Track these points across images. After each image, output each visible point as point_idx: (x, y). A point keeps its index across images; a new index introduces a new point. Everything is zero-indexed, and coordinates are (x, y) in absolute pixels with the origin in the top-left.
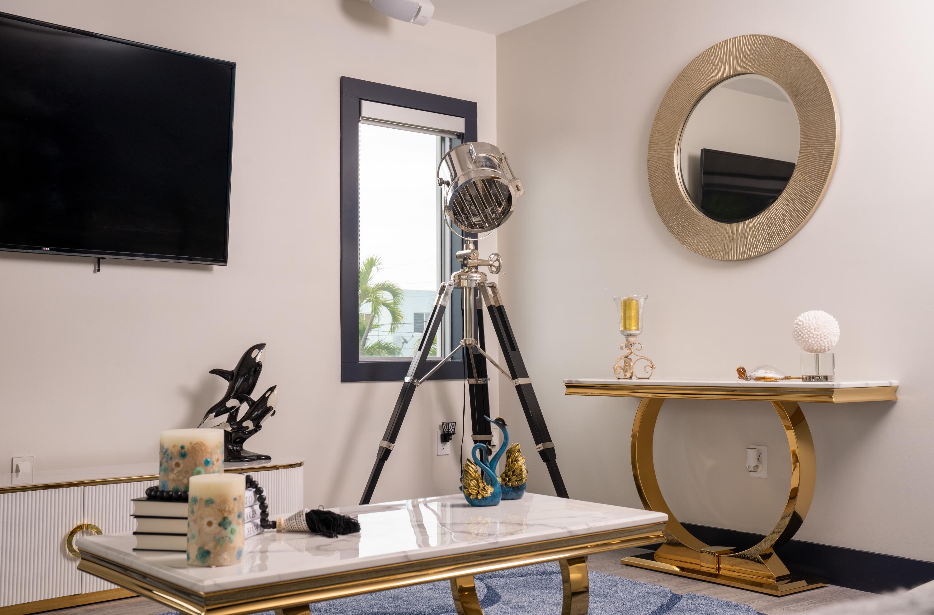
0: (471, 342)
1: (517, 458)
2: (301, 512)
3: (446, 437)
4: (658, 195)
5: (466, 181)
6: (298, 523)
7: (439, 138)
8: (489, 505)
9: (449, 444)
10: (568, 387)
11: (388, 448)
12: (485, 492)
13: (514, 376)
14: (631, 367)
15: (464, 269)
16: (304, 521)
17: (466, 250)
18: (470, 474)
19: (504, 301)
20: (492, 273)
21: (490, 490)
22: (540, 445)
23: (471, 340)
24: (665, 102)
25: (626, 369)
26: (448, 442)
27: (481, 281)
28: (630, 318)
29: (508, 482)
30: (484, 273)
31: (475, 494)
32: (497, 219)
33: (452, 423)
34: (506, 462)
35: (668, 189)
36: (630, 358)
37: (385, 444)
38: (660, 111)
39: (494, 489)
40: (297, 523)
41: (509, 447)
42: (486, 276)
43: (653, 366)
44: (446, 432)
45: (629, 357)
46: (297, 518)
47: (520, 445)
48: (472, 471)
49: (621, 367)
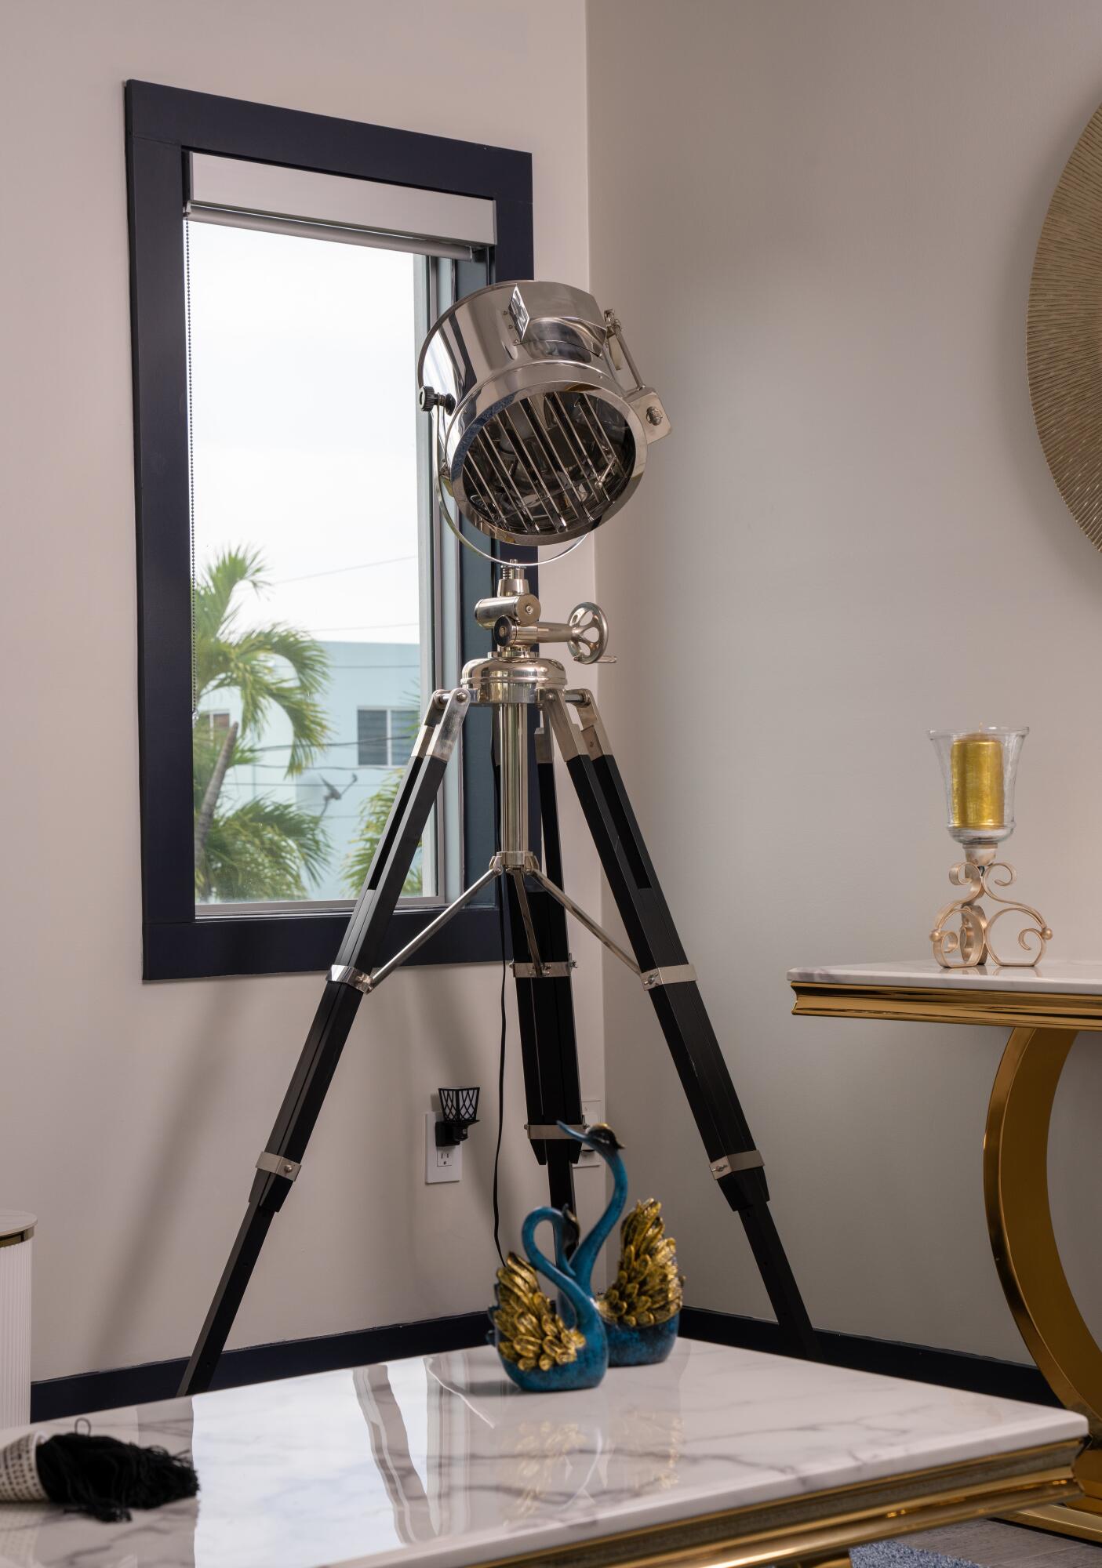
0: (520, 863)
1: (652, 1245)
2: (23, 1443)
3: (450, 1132)
4: (1056, 433)
5: (502, 397)
6: (12, 1476)
7: (422, 259)
8: (572, 1386)
9: (459, 1151)
10: (800, 991)
11: (283, 1176)
12: (560, 1348)
13: (646, 962)
14: (981, 933)
15: (499, 650)
16: (31, 1470)
17: (505, 595)
18: (518, 1298)
19: (615, 745)
20: (579, 660)
21: (575, 1342)
22: (723, 1161)
23: (522, 856)
24: (1081, 160)
25: (969, 937)
26: (458, 1143)
27: (549, 686)
28: (979, 795)
29: (628, 1313)
30: (556, 663)
31: (531, 1355)
32: (591, 504)
33: (468, 1090)
34: (620, 1253)
35: (1089, 415)
36: (979, 907)
37: (275, 1164)
38: (1064, 186)
39: (587, 1339)
40: (9, 1478)
41: (628, 1210)
42: (562, 669)
43: (1044, 930)
44: (451, 1117)
45: (976, 903)
46: (10, 1463)
47: (659, 1205)
48: (523, 1288)
49: (953, 935)
